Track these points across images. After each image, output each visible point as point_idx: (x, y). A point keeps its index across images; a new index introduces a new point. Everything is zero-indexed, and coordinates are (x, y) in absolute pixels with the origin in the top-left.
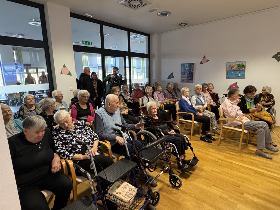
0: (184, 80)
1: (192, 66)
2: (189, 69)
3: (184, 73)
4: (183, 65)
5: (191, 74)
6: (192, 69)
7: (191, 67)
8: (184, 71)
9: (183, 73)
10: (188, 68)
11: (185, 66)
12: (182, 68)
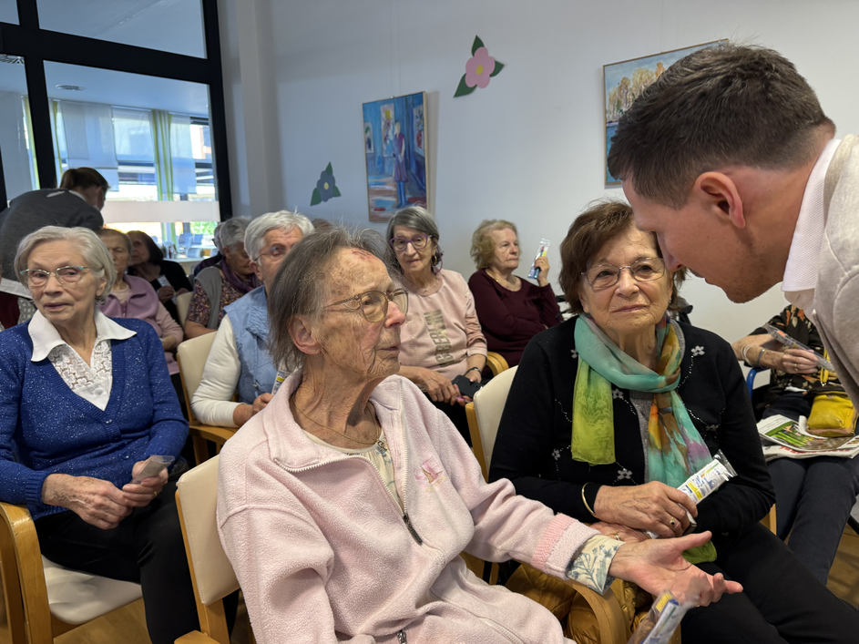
0: (382, 210)
1: (415, 112)
2: (401, 136)
3: (382, 160)
4: (370, 109)
5: (413, 169)
6: (416, 133)
7: (410, 117)
8: (378, 154)
9: (374, 164)
10: (397, 131)
11: (383, 115)
12: (367, 130)
